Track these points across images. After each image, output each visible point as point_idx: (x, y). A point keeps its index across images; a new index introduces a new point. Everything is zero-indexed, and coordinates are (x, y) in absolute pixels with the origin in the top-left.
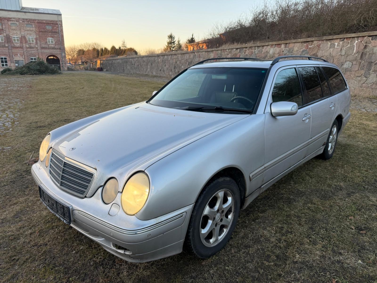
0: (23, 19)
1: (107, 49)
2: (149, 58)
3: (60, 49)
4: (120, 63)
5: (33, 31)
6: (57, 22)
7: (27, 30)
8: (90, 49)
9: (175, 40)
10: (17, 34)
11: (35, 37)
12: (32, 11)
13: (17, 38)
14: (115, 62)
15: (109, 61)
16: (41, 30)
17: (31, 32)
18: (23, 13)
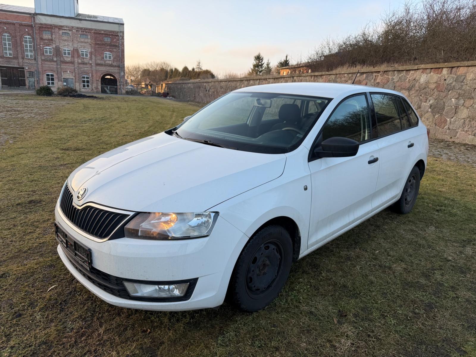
0: (78, 28)
1: (178, 70)
2: (229, 83)
3: (119, 67)
4: (192, 88)
5: (88, 43)
6: (117, 33)
7: (81, 42)
8: (157, 69)
9: (263, 63)
10: (68, 45)
11: (90, 51)
12: (90, 19)
13: (68, 50)
14: (185, 87)
15: (178, 85)
16: (97, 42)
17: (85, 44)
18: (78, 21)
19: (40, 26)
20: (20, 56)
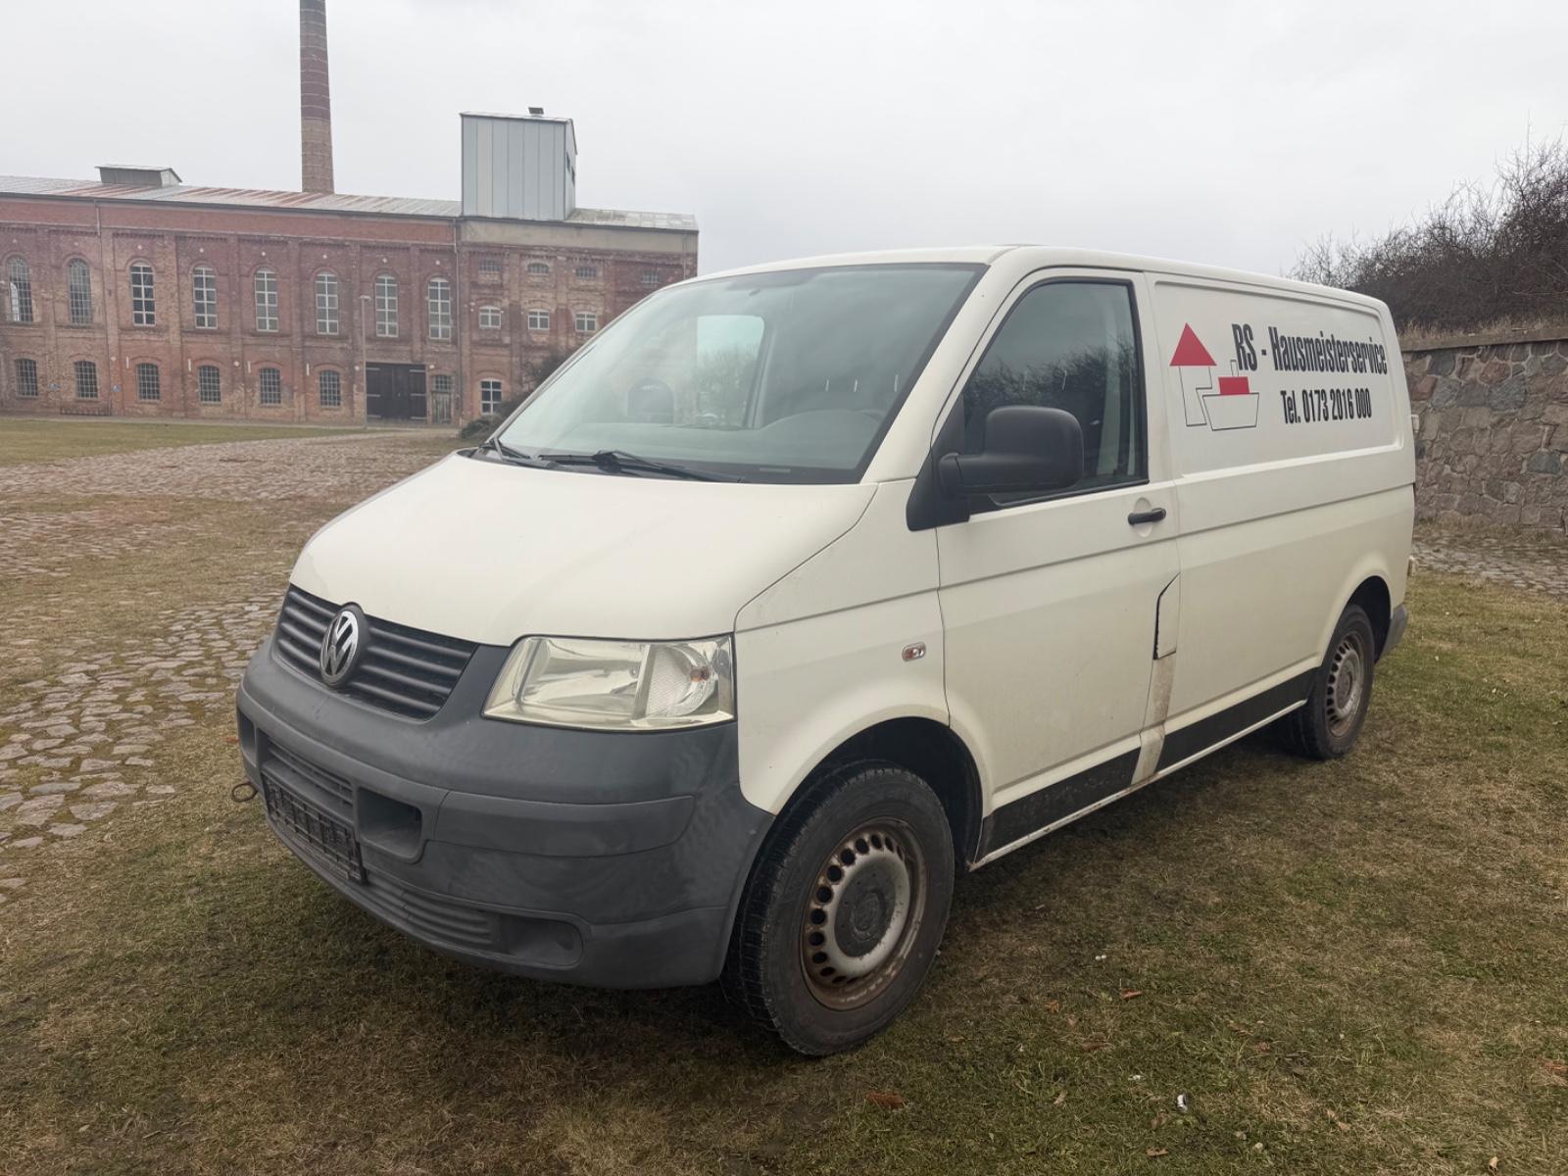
0: (570, 250)
5: (596, 288)
6: (679, 259)
7: (580, 289)
10: (543, 300)
11: (601, 313)
12: (604, 223)
13: (541, 314)
16: (622, 289)
17: (589, 296)
18: (572, 230)
19: (471, 249)
20: (416, 333)
